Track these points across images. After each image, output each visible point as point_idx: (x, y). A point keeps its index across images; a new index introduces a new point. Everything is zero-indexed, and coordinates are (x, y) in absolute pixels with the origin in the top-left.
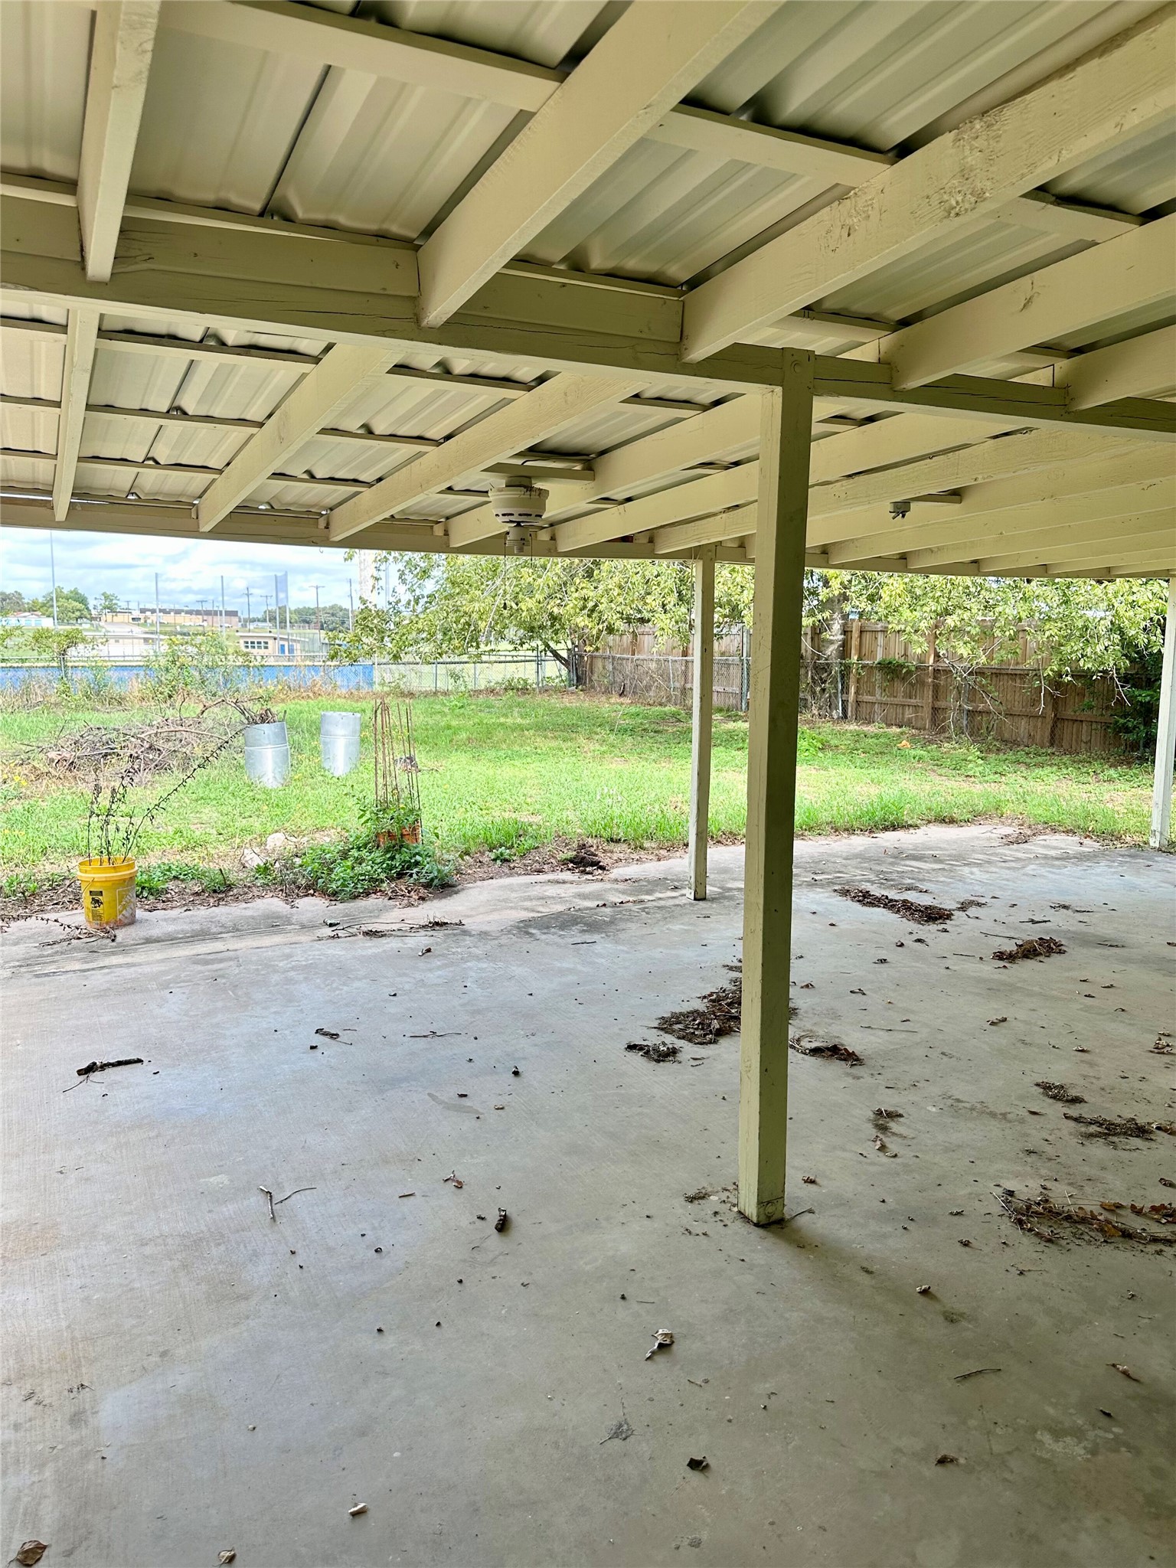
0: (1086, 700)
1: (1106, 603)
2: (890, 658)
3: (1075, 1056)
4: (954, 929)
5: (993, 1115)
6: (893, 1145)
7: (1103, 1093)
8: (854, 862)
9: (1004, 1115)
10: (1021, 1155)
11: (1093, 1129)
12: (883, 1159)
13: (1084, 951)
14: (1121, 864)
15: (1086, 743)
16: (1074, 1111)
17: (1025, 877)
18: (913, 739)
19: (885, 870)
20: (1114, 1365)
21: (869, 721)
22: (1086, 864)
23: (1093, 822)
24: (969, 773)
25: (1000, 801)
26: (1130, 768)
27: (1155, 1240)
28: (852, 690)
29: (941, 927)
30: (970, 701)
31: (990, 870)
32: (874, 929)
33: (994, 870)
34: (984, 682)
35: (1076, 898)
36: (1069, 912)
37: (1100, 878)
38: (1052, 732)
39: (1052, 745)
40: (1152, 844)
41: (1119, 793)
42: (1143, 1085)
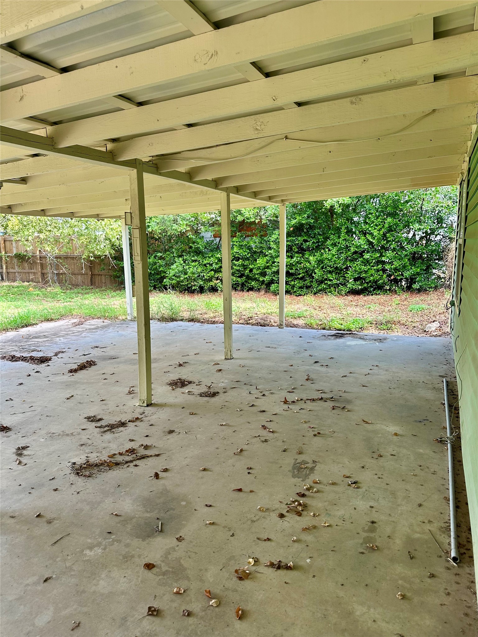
0: (102, 266)
1: (102, 229)
2: (19, 252)
3: (100, 403)
4: (52, 364)
5: (67, 435)
6: (24, 460)
7: (110, 414)
8: (8, 344)
9: (72, 434)
10: (79, 447)
11: (107, 428)
12: (20, 467)
13: (104, 362)
14: (118, 327)
15: (104, 283)
16: (99, 424)
17: (81, 338)
18: (35, 287)
19: (23, 345)
20: (112, 514)
21: (14, 281)
22: (105, 329)
23: (108, 313)
24: (59, 299)
25: (71, 309)
26: (121, 291)
27: (127, 462)
28: (4, 267)
29: (46, 364)
30: (56, 269)
31: (67, 337)
32: (17, 371)
33: (69, 337)
34: (61, 261)
35: (101, 343)
36: (99, 349)
37: (110, 334)
38: (91, 280)
39: (92, 285)
40: (128, 319)
41: (117, 301)
42: (125, 407)
